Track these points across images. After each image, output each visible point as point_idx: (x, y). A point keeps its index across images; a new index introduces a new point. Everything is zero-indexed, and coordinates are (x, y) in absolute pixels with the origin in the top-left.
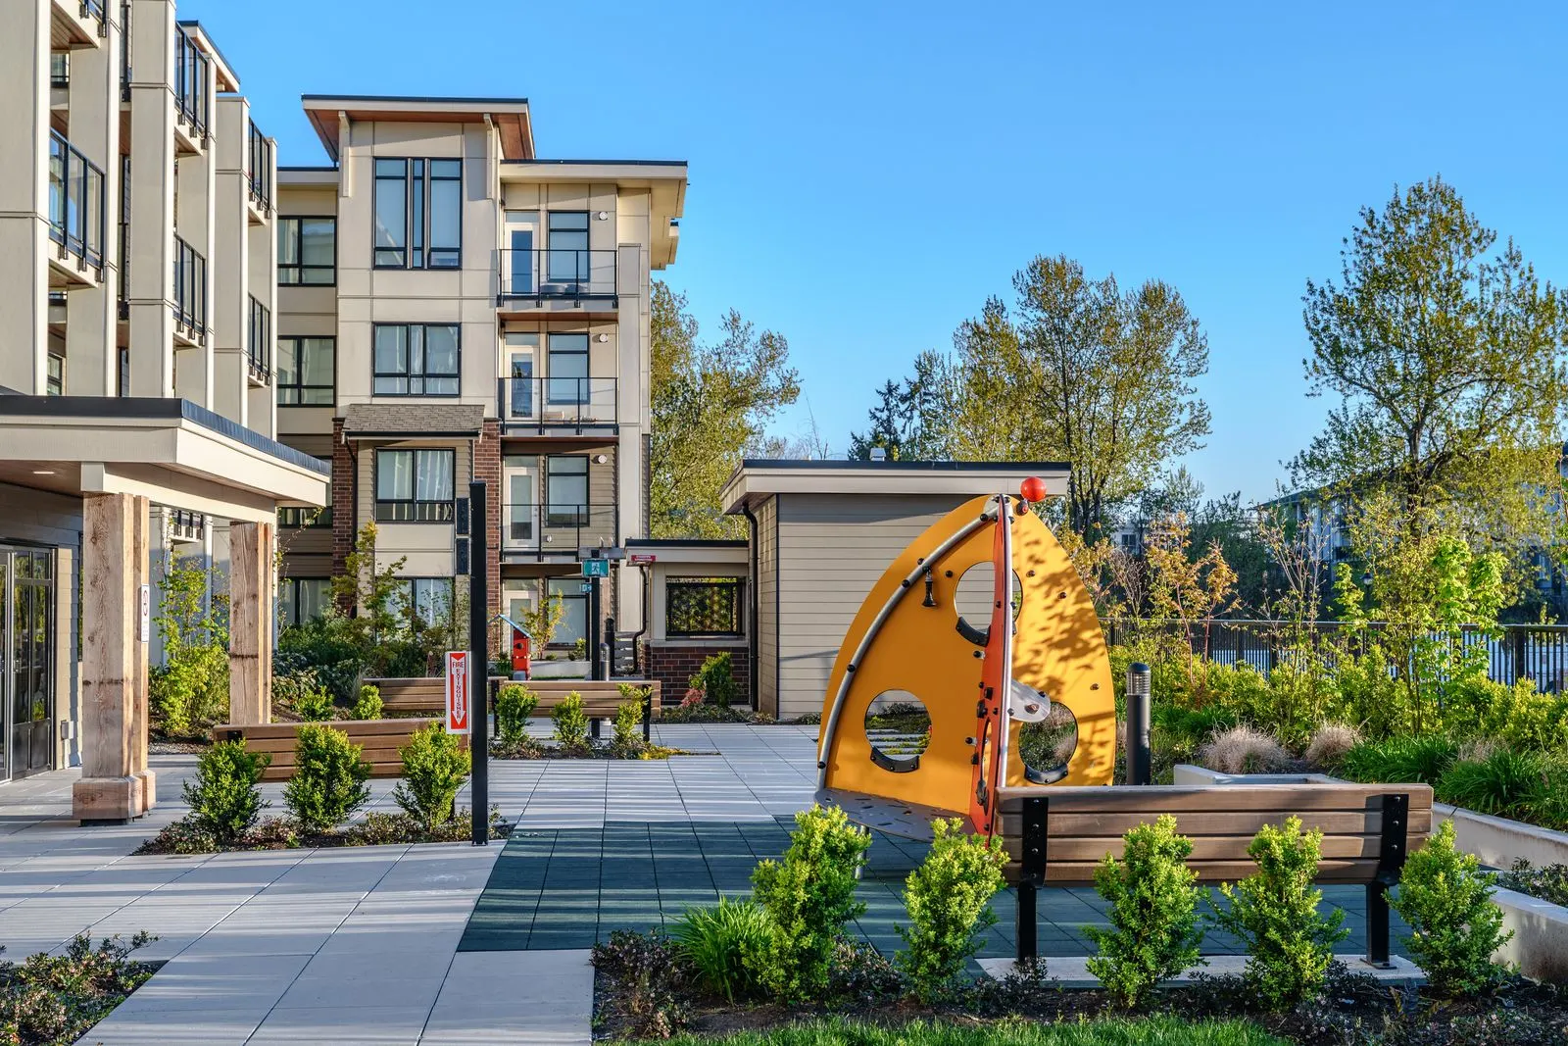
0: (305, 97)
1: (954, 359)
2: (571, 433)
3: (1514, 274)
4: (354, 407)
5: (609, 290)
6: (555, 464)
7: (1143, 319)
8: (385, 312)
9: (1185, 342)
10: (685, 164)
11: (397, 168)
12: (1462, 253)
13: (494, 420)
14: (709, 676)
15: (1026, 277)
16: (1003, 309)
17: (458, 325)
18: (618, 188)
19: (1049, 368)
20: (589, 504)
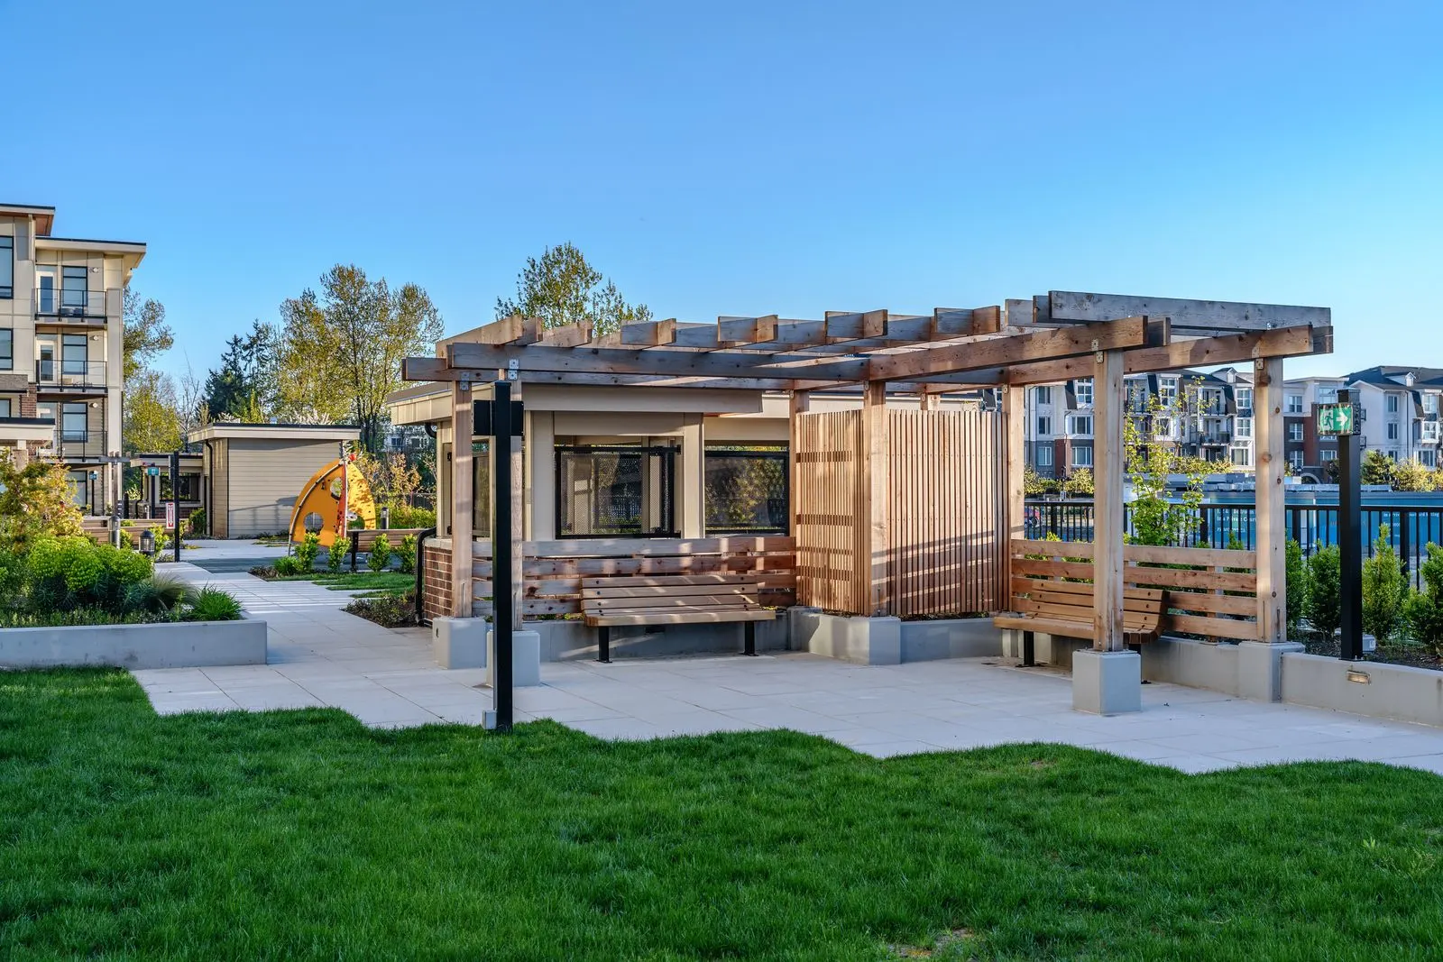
2: (79, 391)
3: (612, 299)
5: (102, 313)
6: (67, 407)
7: (404, 307)
9: (429, 322)
12: (584, 285)
14: (194, 519)
15: (329, 278)
16: (314, 297)
17: (12, 330)
18: (104, 255)
20: (87, 431)
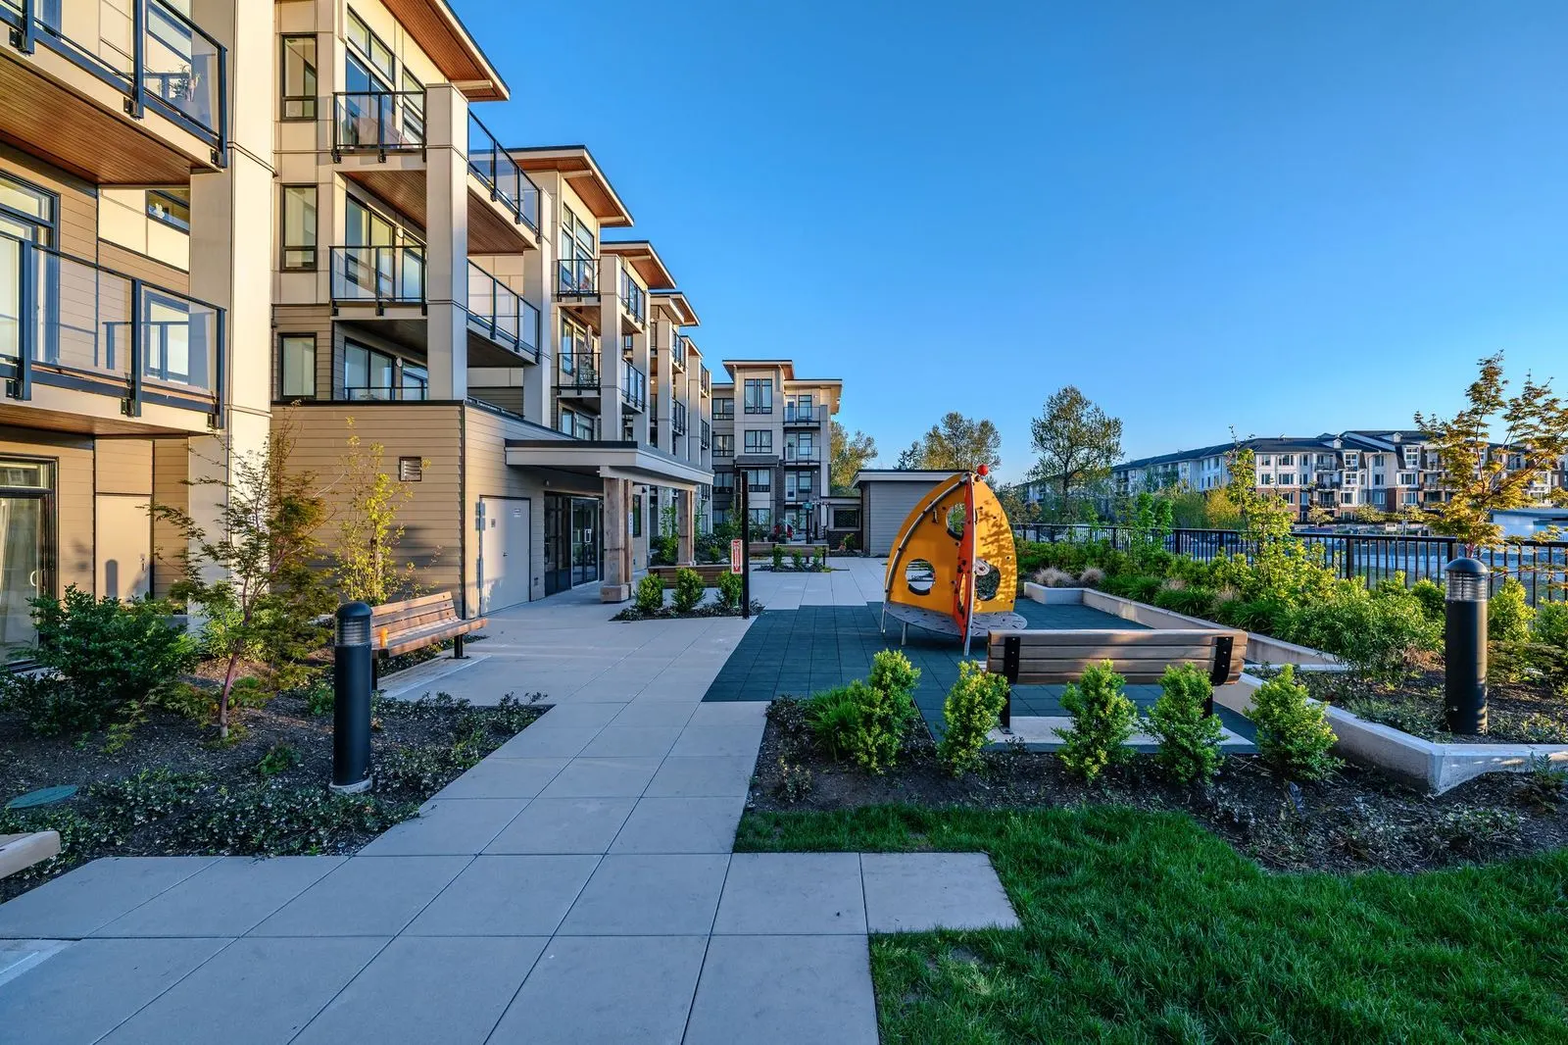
0: (722, 359)
1: (923, 444)
2: (806, 464)
3: (1098, 415)
4: (740, 456)
5: (818, 420)
6: (801, 474)
7: (981, 431)
8: (748, 427)
9: (994, 437)
10: (841, 380)
11: (752, 383)
12: (1081, 408)
13: (782, 460)
14: (847, 541)
15: (945, 419)
16: (938, 428)
17: (771, 431)
18: (818, 387)
19: (952, 446)
20: (812, 486)
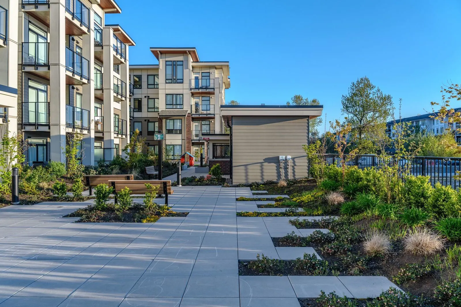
0: (150, 48)
3: (379, 93)
4: (162, 111)
5: (213, 87)
6: (203, 123)
8: (168, 92)
10: (228, 62)
11: (170, 63)
13: (190, 113)
20: (210, 130)
